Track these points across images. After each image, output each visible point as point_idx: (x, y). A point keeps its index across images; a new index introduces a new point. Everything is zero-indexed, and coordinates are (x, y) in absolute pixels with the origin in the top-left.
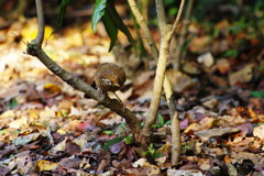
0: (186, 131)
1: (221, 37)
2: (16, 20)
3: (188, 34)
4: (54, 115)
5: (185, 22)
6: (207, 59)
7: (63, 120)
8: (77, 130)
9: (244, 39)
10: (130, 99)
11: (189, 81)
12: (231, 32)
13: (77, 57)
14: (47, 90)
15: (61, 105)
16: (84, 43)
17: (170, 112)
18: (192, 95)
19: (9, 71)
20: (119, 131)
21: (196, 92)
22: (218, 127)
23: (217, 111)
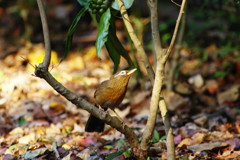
0: (180, 146)
1: (210, 60)
2: (24, 46)
3: (180, 57)
4: (59, 132)
5: (178, 46)
6: (198, 81)
7: (68, 136)
8: (81, 145)
9: (231, 62)
10: (128, 116)
11: (182, 101)
12: (219, 56)
13: (79, 79)
14: (52, 109)
15: (65, 122)
16: (85, 67)
17: (165, 128)
18: (184, 113)
19: (17, 92)
20: (118, 146)
21: (187, 110)
22: (208, 141)
23: (207, 128)
